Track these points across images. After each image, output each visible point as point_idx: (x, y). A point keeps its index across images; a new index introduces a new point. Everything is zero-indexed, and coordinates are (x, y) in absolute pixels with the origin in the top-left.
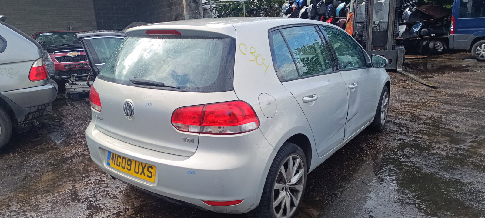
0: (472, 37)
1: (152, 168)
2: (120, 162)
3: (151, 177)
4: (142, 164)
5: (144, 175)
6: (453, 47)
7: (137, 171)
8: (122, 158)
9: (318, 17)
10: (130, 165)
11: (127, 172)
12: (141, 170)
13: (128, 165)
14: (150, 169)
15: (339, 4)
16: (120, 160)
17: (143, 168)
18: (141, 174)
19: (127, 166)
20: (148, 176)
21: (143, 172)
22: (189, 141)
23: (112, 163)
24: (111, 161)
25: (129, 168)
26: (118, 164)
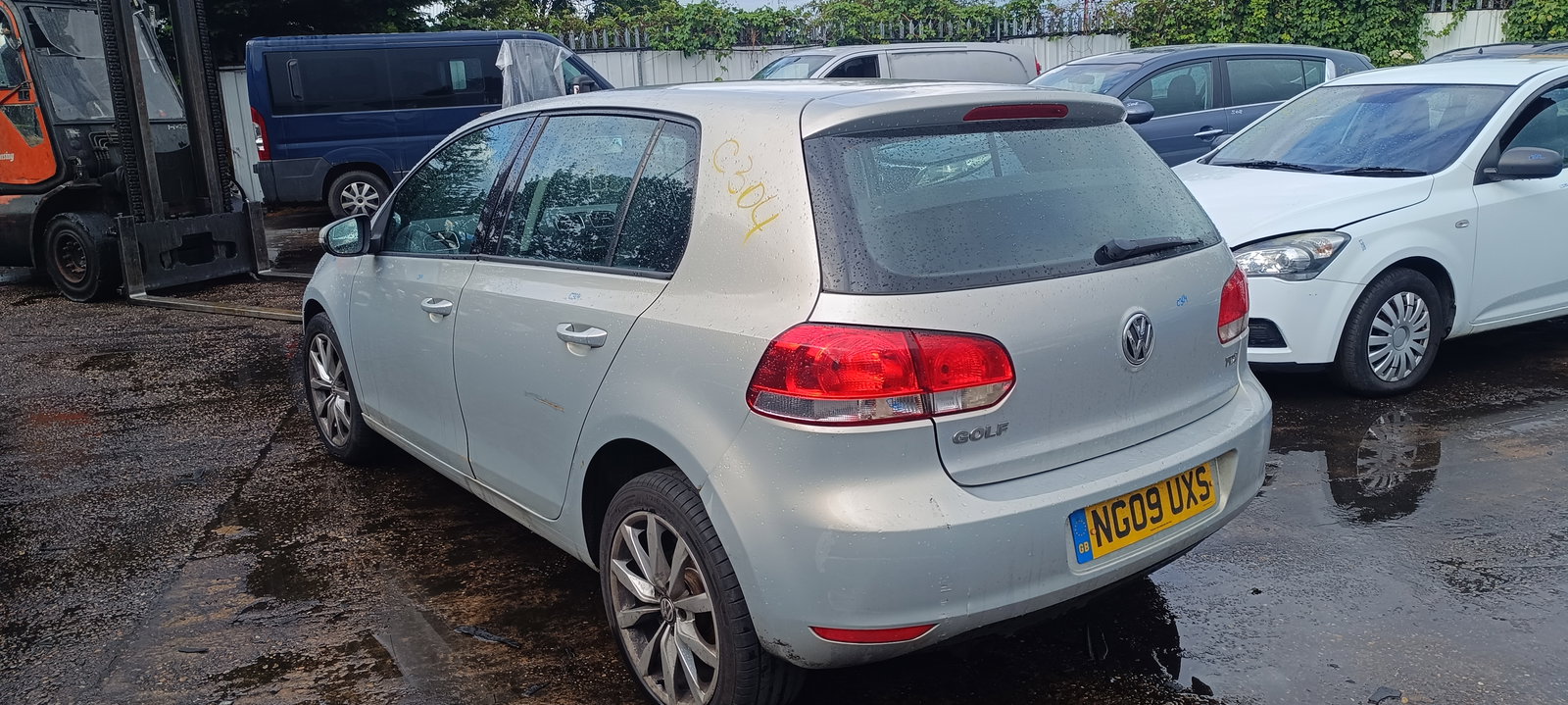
0: (321, 165)
1: (1206, 470)
2: (1126, 521)
3: (1208, 494)
4: (1183, 477)
5: (1196, 501)
6: (277, 198)
8: (1128, 500)
10: (1158, 505)
11: (1153, 532)
12: (1185, 492)
13: (1152, 507)
14: (1202, 477)
16: (1123, 513)
17: (1189, 486)
18: (1188, 506)
19: (1148, 513)
20: (1202, 497)
21: (1191, 495)
23: (1100, 544)
24: (1093, 539)
25: (1155, 513)
26: (1122, 528)
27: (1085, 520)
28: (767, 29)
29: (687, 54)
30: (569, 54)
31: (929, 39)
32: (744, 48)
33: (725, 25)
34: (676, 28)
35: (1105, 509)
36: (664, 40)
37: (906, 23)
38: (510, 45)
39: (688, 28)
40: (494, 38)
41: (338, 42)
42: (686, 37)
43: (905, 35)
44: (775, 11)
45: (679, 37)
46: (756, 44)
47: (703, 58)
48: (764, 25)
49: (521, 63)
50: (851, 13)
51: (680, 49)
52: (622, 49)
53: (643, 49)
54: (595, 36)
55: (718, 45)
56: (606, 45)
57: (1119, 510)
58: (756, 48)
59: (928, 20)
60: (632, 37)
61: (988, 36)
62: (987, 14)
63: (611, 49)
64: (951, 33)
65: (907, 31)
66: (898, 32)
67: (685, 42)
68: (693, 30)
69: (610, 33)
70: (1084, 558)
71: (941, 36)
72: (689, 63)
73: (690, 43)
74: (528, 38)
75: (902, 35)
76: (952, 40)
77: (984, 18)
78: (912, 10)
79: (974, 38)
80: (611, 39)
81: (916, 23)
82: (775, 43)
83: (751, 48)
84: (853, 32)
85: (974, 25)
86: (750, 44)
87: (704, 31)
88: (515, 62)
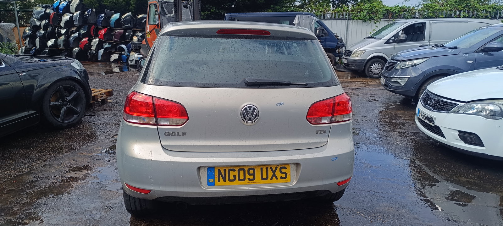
1: (285, 168)
2: (234, 176)
3: (286, 178)
4: (271, 167)
5: (277, 178)
7: (265, 176)
8: (237, 169)
9: (87, 26)
10: (254, 174)
11: (248, 184)
12: (271, 174)
13: (249, 174)
14: (283, 170)
15: (113, 14)
16: (234, 173)
17: (274, 172)
18: (271, 179)
19: (247, 176)
20: (281, 178)
21: (274, 175)
22: (322, 132)
23: (219, 181)
24: (216, 179)
25: (252, 177)
26: (232, 178)
27: (214, 171)
28: (396, 13)
29: (365, 21)
30: (317, 20)
31: (465, 17)
32: (386, 20)
33: (379, 11)
34: (362, 12)
35: (225, 170)
36: (357, 16)
37: (455, 11)
38: (299, 17)
39: (366, 12)
40: (294, 14)
41: (249, 15)
42: (365, 15)
43: (454, 15)
44: (400, 6)
45: (362, 15)
46: (391, 18)
47: (370, 23)
48: (394, 11)
49: (301, 22)
50: (431, 7)
51: (362, 19)
52: (342, 19)
53: (349, 19)
54: (334, 14)
55: (375, 18)
56: (337, 17)
57: (231, 172)
58: (391, 19)
59: (466, 10)
60: (346, 15)
61: (493, 17)
62: (493, 8)
63: (339, 19)
64: (475, 16)
65: (455, 14)
66: (451, 15)
67: (364, 17)
68: (368, 13)
69: (339, 14)
70: (210, 184)
71: (471, 16)
72: (365, 24)
73: (366, 17)
74: (305, 14)
75: (453, 16)
76: (475, 18)
77: (492, 10)
78: (459, 6)
79: (486, 17)
80: (339, 15)
81: (460, 11)
82: (398, 18)
83: (389, 19)
84: (431, 14)
85: (487, 13)
86: (388, 18)
87: (372, 13)
88: (299, 22)
